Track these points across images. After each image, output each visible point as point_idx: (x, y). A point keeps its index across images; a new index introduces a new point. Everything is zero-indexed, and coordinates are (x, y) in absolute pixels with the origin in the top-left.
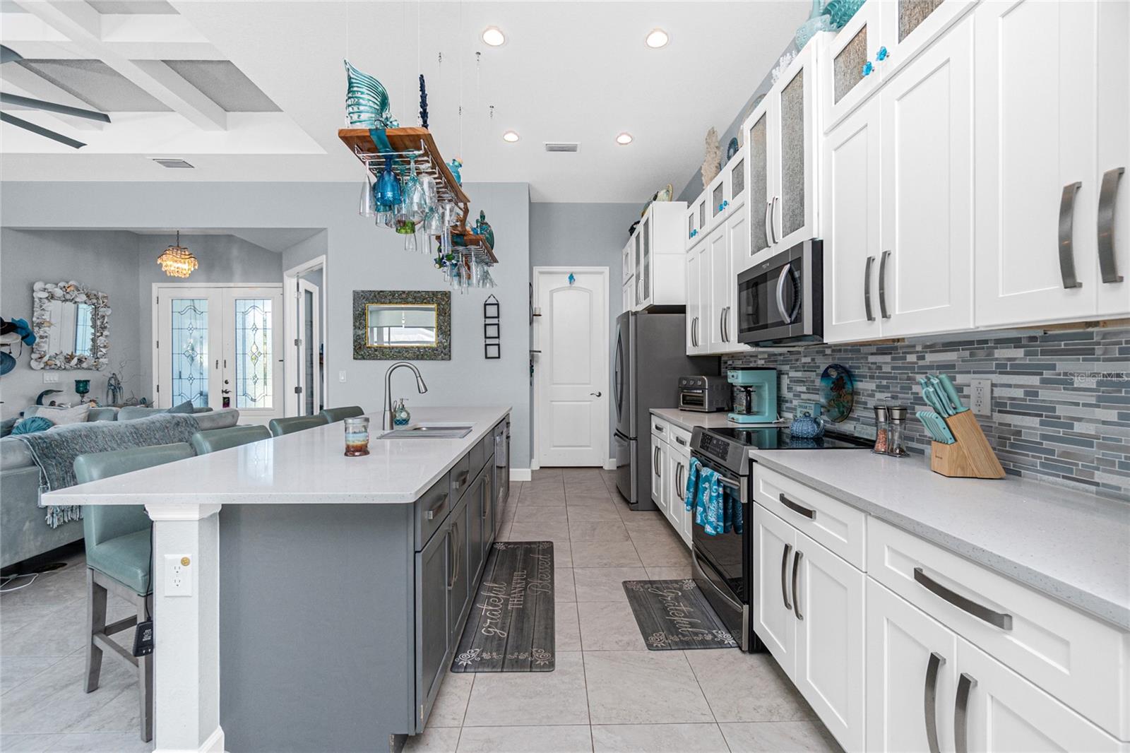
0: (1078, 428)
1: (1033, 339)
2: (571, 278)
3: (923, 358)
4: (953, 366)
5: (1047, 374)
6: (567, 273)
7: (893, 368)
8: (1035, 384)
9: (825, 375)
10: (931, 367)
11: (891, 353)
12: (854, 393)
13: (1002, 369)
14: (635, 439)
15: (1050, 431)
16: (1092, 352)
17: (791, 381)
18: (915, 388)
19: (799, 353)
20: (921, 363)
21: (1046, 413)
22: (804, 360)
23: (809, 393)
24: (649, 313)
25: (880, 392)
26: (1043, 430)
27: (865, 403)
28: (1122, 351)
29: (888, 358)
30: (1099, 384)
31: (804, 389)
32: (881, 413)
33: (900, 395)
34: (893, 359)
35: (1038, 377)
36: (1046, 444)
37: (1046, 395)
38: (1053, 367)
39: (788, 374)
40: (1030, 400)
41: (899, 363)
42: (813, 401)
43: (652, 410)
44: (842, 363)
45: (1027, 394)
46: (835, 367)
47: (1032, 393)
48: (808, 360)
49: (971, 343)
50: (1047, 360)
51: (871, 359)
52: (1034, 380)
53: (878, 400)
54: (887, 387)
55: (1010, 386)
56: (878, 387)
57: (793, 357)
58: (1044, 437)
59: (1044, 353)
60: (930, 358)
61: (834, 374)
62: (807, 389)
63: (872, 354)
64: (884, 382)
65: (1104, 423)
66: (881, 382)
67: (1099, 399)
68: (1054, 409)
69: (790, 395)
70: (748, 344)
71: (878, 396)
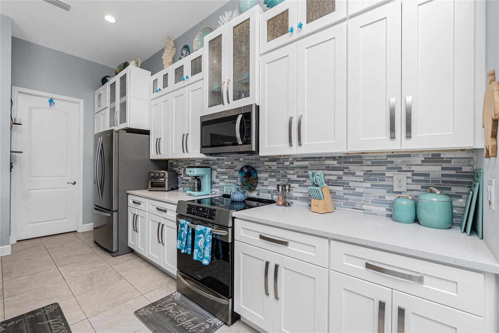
0: (357, 190)
1: (340, 157)
2: (51, 101)
3: (293, 163)
4: (307, 167)
5: (346, 171)
6: (48, 97)
7: (278, 168)
8: (341, 174)
9: (241, 170)
10: (296, 167)
11: (276, 161)
12: (257, 178)
13: (328, 168)
14: (117, 211)
16: (362, 163)
17: (218, 173)
18: (289, 176)
19: (224, 160)
20: (292, 166)
21: (345, 185)
22: (226, 163)
23: (229, 179)
24: (127, 132)
25: (270, 178)
26: (344, 191)
27: (263, 183)
28: (372, 163)
29: (275, 163)
30: (364, 174)
31: (227, 177)
32: (280, 187)
33: (281, 179)
34: (277, 164)
35: (342, 172)
36: (346, 197)
37: (345, 178)
38: (348, 168)
39: (216, 170)
40: (339, 180)
41: (281, 166)
42: (232, 183)
43: (128, 192)
44: (251, 165)
45: (338, 178)
46: (247, 167)
47: (340, 178)
48: (229, 163)
49: (315, 158)
50: (346, 165)
51: (266, 163)
52: (341, 173)
53: (269, 181)
54: (274, 176)
55: (331, 175)
56: (269, 176)
57: (220, 162)
58: (344, 194)
59: (345, 163)
60: (296, 164)
61: (246, 170)
62: (228, 177)
63: (266, 161)
64: (273, 174)
65: (366, 188)
66: (271, 174)
67: (365, 180)
68: (348, 184)
69: (218, 180)
70: (206, 154)
71: (269, 180)
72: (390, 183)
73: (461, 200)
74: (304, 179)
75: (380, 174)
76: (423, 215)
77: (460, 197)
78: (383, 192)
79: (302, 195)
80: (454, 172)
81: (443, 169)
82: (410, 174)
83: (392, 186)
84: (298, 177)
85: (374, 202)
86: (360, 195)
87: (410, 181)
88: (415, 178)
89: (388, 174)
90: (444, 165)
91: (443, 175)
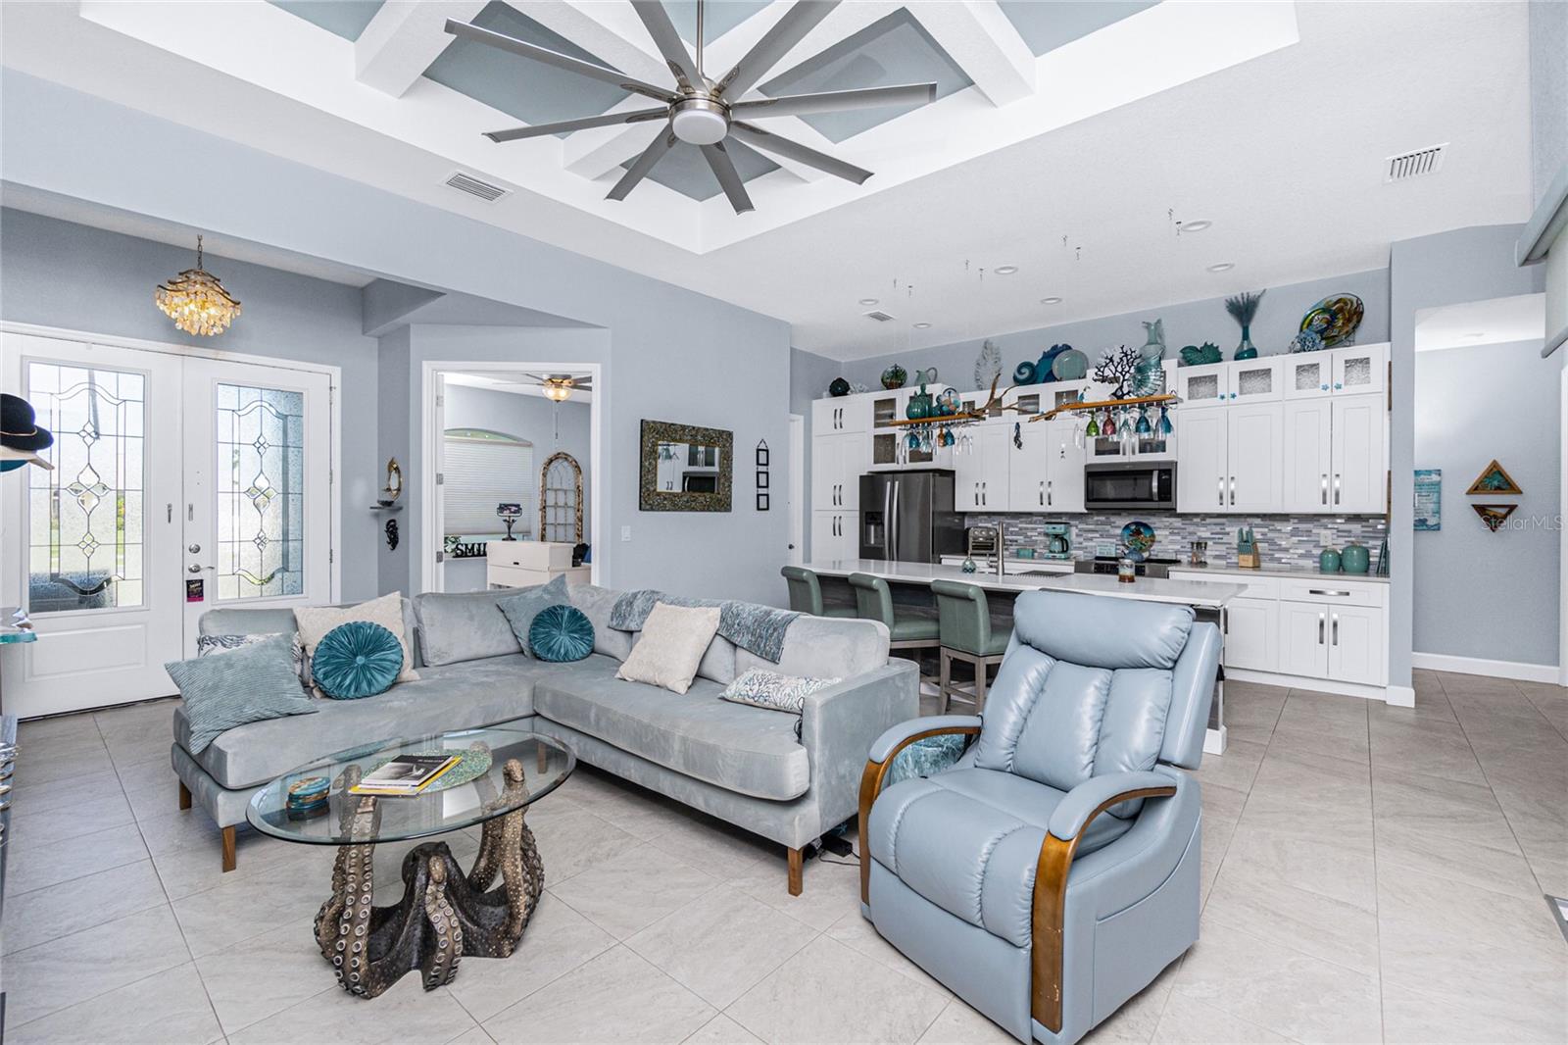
5: (1271, 528)
9: (1127, 527)
10: (1209, 524)
12: (1153, 536)
15: (1272, 547)
18: (1199, 534)
21: (1271, 542)
23: (1102, 538)
31: (1098, 536)
33: (1187, 537)
34: (1182, 519)
39: (1077, 526)
41: (1187, 522)
42: (1107, 542)
44: (1142, 521)
45: (1262, 535)
46: (1135, 523)
47: (1264, 535)
48: (1103, 518)
50: (1271, 523)
51: (1164, 519)
52: (1266, 530)
53: (1170, 540)
54: (1178, 534)
56: (1171, 533)
61: (1133, 527)
62: (1101, 535)
63: (1165, 516)
64: (1176, 531)
66: (1173, 531)
69: (1081, 540)
70: (1087, 509)
71: (1171, 537)
72: (1317, 539)
73: (1375, 551)
74: (1221, 536)
75: (1307, 531)
76: (1347, 563)
77: (1376, 549)
78: (1310, 546)
79: (1217, 553)
80: (1371, 529)
81: (1363, 527)
82: (1335, 531)
83: (1319, 541)
84: (1212, 534)
85: (1301, 556)
86: (1286, 550)
87: (1335, 536)
88: (1340, 534)
89: (1314, 531)
90: (1364, 524)
91: (1364, 532)
